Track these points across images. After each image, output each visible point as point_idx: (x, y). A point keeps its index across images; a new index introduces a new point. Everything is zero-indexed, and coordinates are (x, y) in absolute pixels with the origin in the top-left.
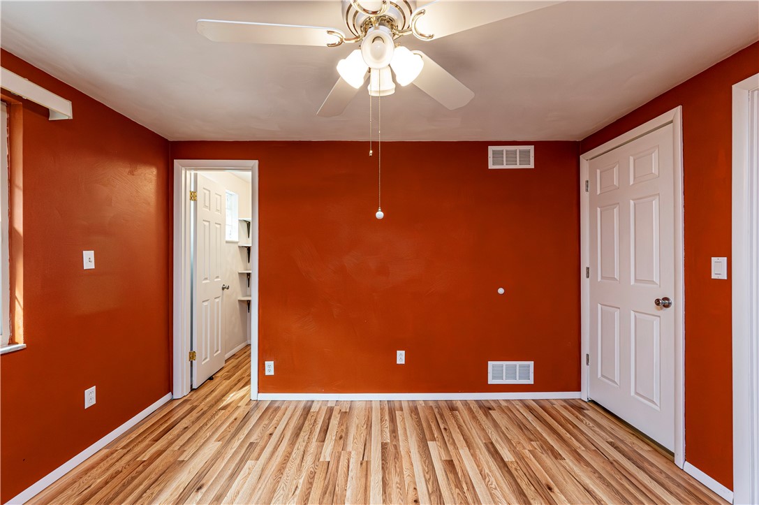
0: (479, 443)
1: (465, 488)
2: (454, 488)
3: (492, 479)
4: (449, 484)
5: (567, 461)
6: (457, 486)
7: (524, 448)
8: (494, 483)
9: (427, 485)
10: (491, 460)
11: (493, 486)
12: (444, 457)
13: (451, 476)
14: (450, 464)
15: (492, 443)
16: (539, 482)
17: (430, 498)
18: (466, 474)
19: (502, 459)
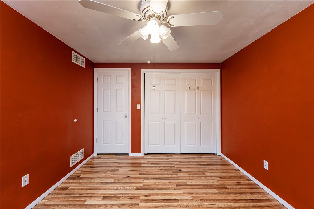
0: (98, 186)
1: (121, 196)
2: (119, 199)
3: (120, 187)
4: (117, 200)
5: (120, 169)
6: (119, 198)
7: (110, 175)
8: (122, 187)
9: (114, 208)
10: (110, 185)
11: (123, 188)
12: (101, 199)
13: (112, 199)
14: (105, 198)
15: (101, 182)
16: (125, 177)
17: (122, 208)
18: (114, 194)
19: (112, 182)
